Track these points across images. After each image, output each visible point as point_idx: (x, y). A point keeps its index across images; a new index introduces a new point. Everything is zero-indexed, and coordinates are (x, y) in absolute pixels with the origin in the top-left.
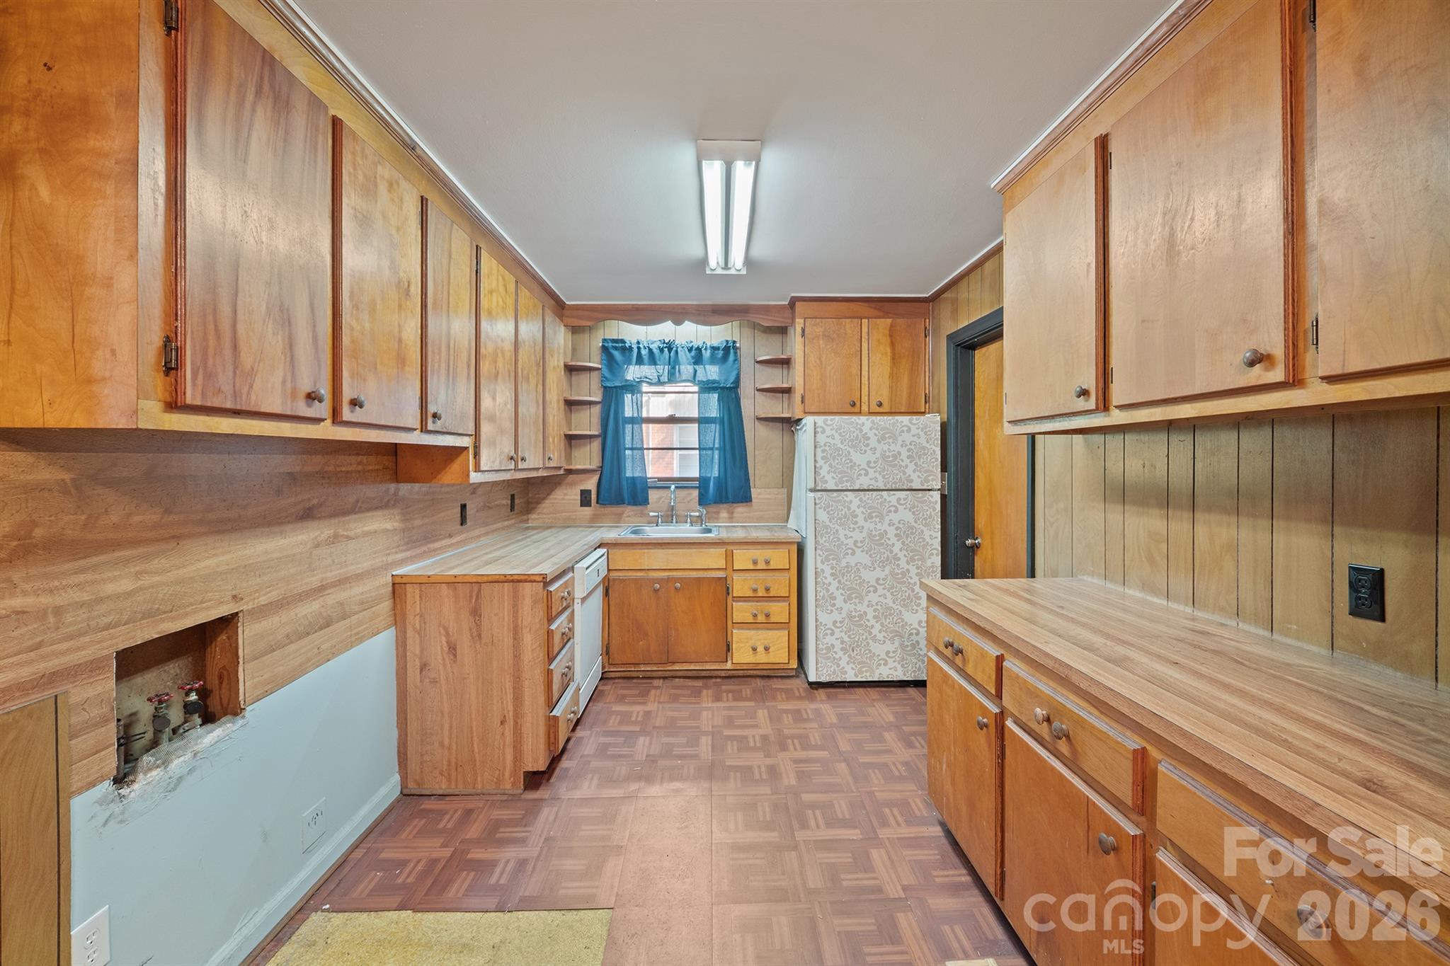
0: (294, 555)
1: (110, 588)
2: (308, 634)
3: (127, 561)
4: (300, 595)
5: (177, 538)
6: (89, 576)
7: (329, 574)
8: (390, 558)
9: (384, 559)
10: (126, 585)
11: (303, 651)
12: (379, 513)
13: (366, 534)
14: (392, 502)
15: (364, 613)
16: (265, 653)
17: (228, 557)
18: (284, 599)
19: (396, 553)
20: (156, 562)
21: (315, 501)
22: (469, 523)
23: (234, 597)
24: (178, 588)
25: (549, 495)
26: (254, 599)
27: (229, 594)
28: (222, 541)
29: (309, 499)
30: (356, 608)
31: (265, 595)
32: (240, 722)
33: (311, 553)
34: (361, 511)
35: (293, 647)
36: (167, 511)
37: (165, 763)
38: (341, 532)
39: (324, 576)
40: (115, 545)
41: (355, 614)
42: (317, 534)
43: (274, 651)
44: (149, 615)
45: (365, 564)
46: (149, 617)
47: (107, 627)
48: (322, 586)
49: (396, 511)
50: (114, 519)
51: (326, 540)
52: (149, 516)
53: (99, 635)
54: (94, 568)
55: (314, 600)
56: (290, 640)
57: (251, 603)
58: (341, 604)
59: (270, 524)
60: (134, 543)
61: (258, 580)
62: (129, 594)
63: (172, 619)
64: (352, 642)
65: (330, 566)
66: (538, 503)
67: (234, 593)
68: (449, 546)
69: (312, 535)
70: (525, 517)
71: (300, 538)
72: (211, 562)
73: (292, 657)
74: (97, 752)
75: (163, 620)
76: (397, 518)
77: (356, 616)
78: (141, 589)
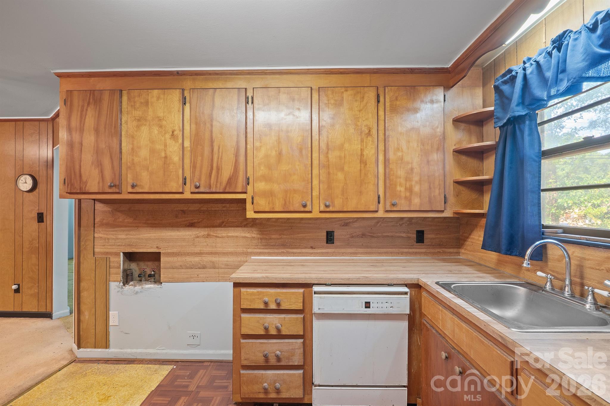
0: (185, 239)
1: (120, 236)
2: (192, 268)
3: (124, 231)
4: (188, 253)
5: (138, 227)
6: (115, 233)
7: (205, 249)
8: (249, 250)
9: (244, 249)
10: (123, 236)
11: (188, 273)
12: (240, 229)
13: (228, 237)
14: (251, 225)
15: (228, 269)
16: (170, 268)
17: (154, 234)
18: (179, 253)
19: (255, 249)
20: (131, 232)
21: (196, 221)
22: (336, 243)
23: (157, 247)
24: (138, 240)
25: (470, 234)
26: (166, 250)
27: (155, 246)
28: (152, 229)
29: (192, 220)
30: (223, 266)
31: (171, 249)
32: (160, 286)
33: (194, 240)
34: (225, 226)
35: (183, 270)
36: (135, 219)
37: (135, 286)
38: (212, 233)
39: (201, 249)
40: (121, 226)
41: (221, 268)
42: (197, 233)
43: (174, 269)
44: (129, 245)
45: (230, 249)
46: (129, 246)
47: (119, 246)
48: (201, 253)
49: (253, 229)
50: (121, 220)
51: (203, 236)
52: (130, 220)
53: (117, 247)
54: (116, 231)
55: (196, 257)
56: (181, 267)
57: (164, 251)
58: (213, 262)
59: (172, 227)
60: (126, 226)
61: (167, 244)
62: (124, 239)
63: (136, 248)
64: (219, 279)
65: (206, 246)
66: (465, 241)
67: (157, 246)
68: (312, 253)
69: (194, 233)
70: (455, 250)
71: (187, 233)
72: (149, 235)
73: (183, 273)
74: (116, 274)
75: (133, 248)
76: (254, 232)
77: (223, 270)
78: (127, 238)
